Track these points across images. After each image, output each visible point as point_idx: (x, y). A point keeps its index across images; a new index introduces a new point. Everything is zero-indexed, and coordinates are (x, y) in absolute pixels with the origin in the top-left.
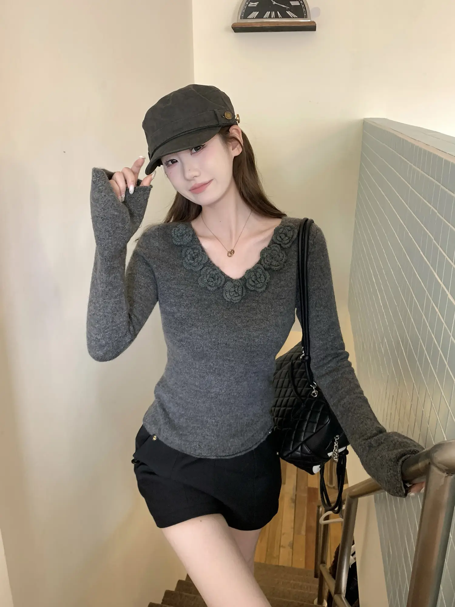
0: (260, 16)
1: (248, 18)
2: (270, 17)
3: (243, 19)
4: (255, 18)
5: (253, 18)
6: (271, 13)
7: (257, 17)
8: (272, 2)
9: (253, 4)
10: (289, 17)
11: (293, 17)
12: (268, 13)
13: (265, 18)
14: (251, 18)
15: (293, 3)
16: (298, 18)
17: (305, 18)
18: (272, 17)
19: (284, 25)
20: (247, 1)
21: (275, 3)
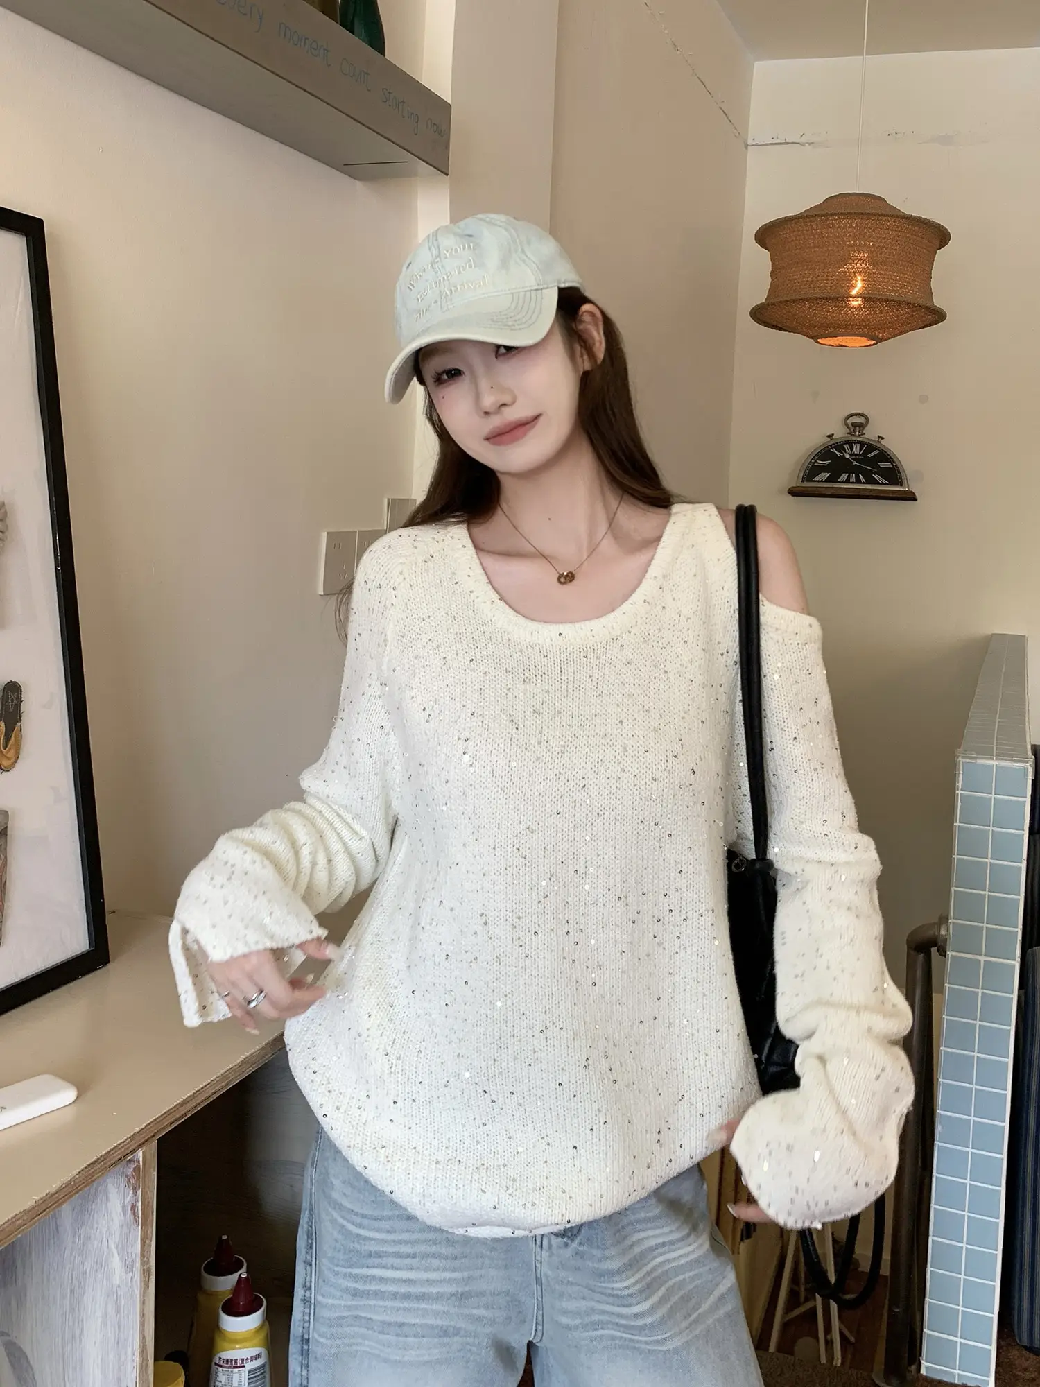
0: (831, 479)
1: (814, 481)
2: (848, 481)
3: (806, 481)
4: (826, 481)
5: (822, 481)
6: (849, 476)
7: (827, 480)
8: (852, 463)
9: (821, 462)
10: (876, 482)
11: (883, 484)
12: (845, 476)
13: (839, 482)
14: (818, 481)
15: (882, 465)
16: (891, 484)
17: (901, 485)
18: (851, 481)
19: (868, 494)
20: (814, 459)
21: (855, 463)
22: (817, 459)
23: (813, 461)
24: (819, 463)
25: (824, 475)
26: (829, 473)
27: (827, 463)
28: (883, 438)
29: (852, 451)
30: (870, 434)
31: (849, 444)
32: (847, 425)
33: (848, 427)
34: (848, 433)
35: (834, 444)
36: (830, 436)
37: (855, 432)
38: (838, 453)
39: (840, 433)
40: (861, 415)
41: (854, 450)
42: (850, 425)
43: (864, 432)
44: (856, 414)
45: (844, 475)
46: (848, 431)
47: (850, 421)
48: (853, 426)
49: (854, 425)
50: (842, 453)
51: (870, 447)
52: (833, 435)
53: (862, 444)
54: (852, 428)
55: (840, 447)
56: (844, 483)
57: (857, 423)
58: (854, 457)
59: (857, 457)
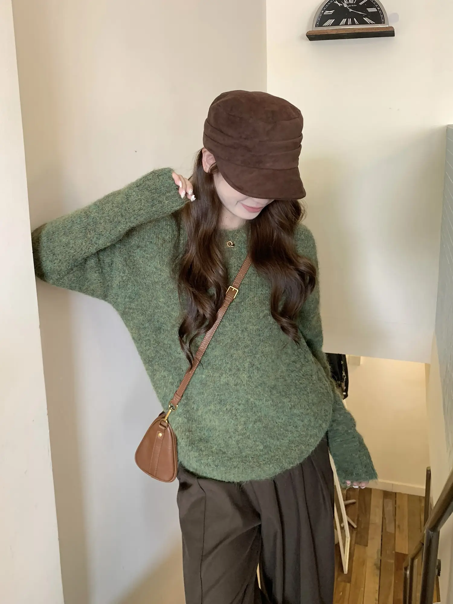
0: (336, 23)
3: (319, 27)
5: (329, 26)
6: (347, 21)
7: (332, 25)
8: (349, 10)
10: (366, 23)
11: (371, 24)
13: (341, 25)
15: (370, 10)
16: (376, 24)
17: (383, 23)
18: (349, 24)
19: (360, 32)
20: (323, 9)
21: (351, 10)
22: (326, 10)
23: (323, 12)
24: (327, 12)
25: (331, 21)
26: (334, 20)
27: (332, 12)
29: (348, 1)
38: (339, 4)
41: (350, 1)
45: (344, 19)
50: (342, 4)
56: (345, 25)
58: (350, 6)
59: (352, 6)
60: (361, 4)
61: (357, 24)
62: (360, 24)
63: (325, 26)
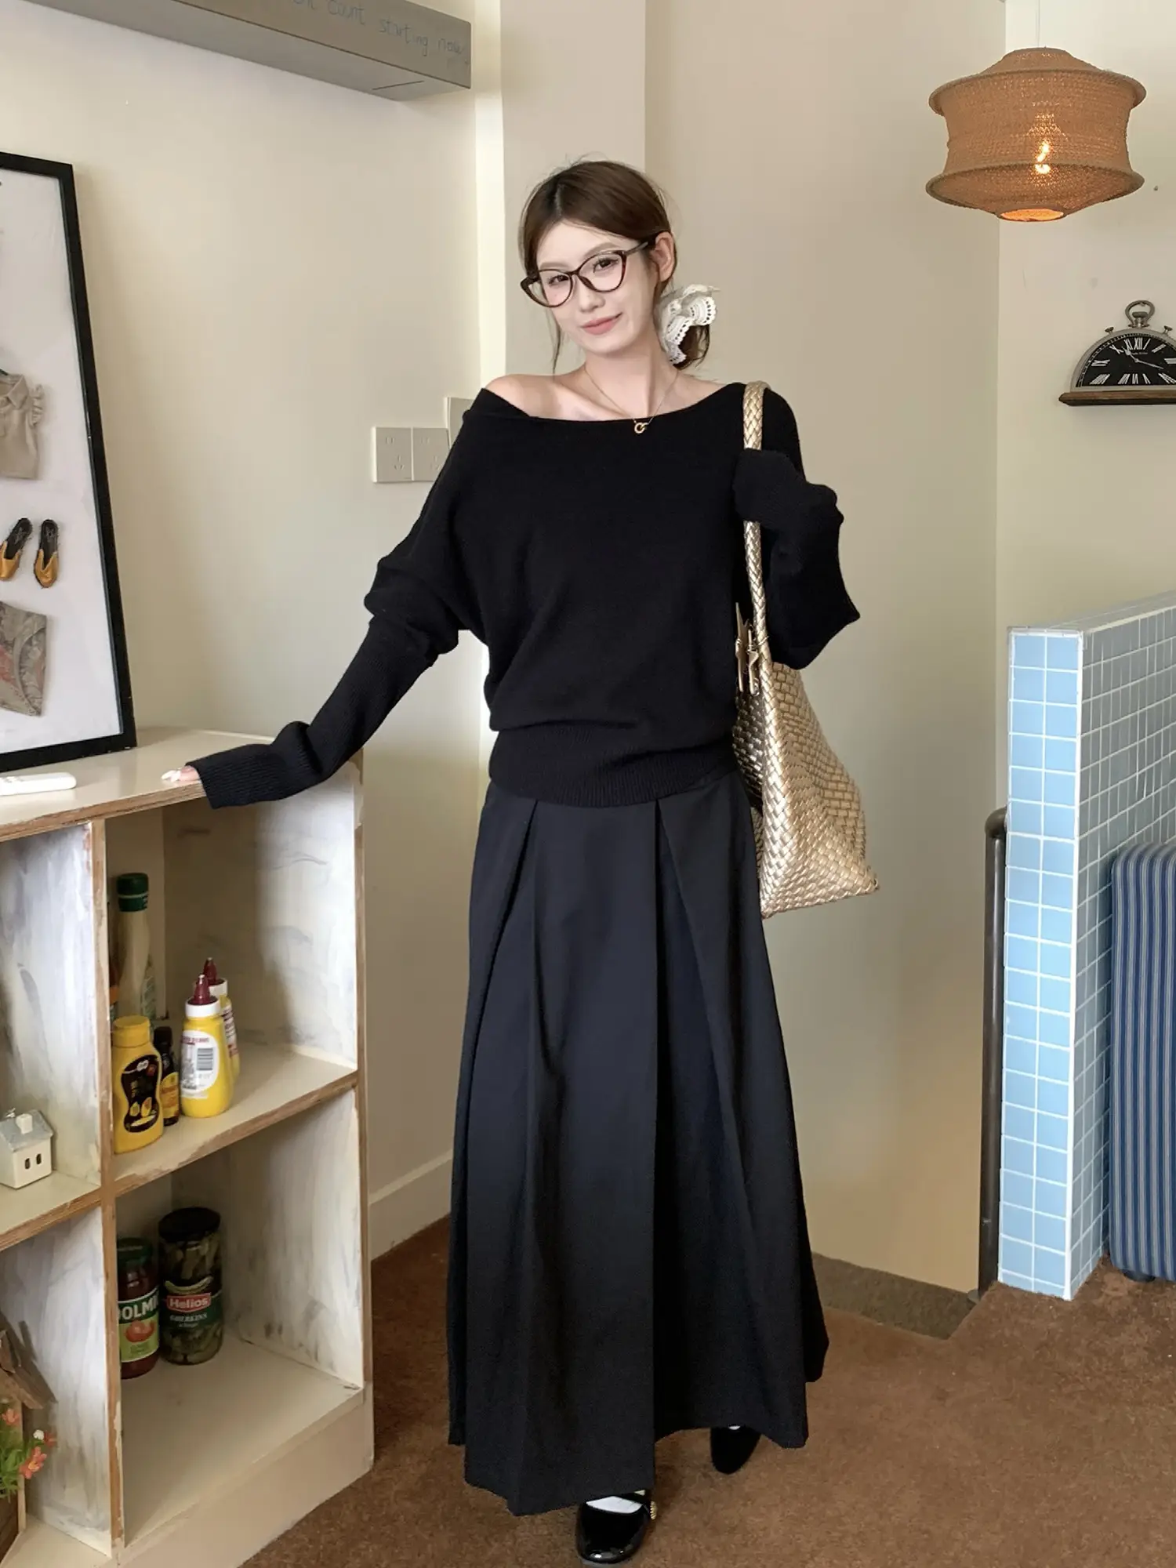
0: (1110, 382)
1: (1092, 385)
2: (1130, 383)
3: (1082, 386)
5: (1100, 385)
6: (1131, 377)
7: (1106, 384)
8: (1134, 360)
9: (1100, 362)
11: (1171, 384)
12: (1126, 377)
13: (1119, 385)
15: (1169, 361)
18: (1134, 383)
19: (1151, 396)
20: (1090, 358)
21: (1137, 361)
22: (1095, 359)
23: (1090, 361)
24: (1097, 363)
25: (1103, 378)
26: (1109, 375)
27: (1105, 362)
28: (1170, 329)
29: (1133, 346)
30: (1155, 326)
31: (1130, 338)
32: (1129, 317)
33: (1132, 321)
34: (1129, 326)
35: (1113, 339)
36: (1110, 330)
37: (1137, 323)
38: (1118, 350)
39: (1121, 325)
40: (1144, 303)
41: (1136, 345)
42: (1132, 316)
43: (1148, 323)
44: (1138, 303)
45: (1125, 375)
46: (1130, 323)
47: (1133, 310)
48: (1135, 317)
49: (1136, 315)
50: (1122, 349)
51: (1156, 341)
52: (1112, 329)
53: (1145, 338)
54: (1134, 319)
55: (1119, 343)
56: (1127, 384)
57: (1140, 313)
58: (1136, 354)
59: (1140, 353)
60: (1154, 351)
61: (1148, 384)
62: (1151, 384)
63: (1096, 385)
